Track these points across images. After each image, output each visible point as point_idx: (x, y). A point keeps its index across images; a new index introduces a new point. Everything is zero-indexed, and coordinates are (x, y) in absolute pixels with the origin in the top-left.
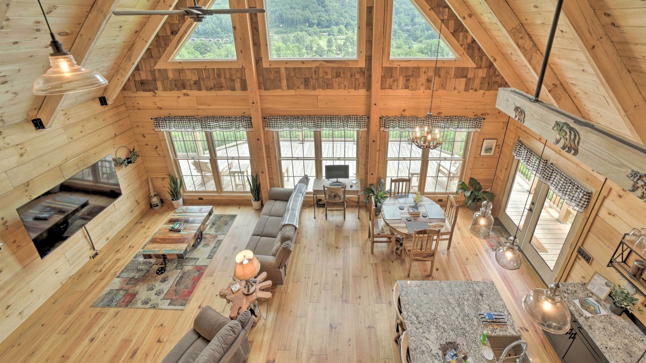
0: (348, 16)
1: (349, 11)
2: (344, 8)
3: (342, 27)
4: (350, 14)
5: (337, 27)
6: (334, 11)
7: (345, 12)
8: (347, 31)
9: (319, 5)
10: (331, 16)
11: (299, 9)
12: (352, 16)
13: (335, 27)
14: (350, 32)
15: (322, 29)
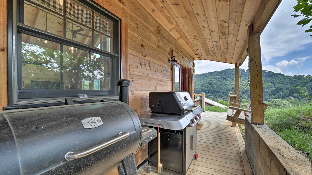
0: (224, 89)
1: (225, 87)
2: (222, 86)
3: (221, 93)
4: (225, 88)
5: (218, 94)
6: (217, 87)
7: (222, 87)
8: (223, 96)
9: (209, 85)
10: (215, 89)
11: (200, 86)
12: (226, 89)
13: (217, 94)
14: (225, 96)
15: (211, 95)
